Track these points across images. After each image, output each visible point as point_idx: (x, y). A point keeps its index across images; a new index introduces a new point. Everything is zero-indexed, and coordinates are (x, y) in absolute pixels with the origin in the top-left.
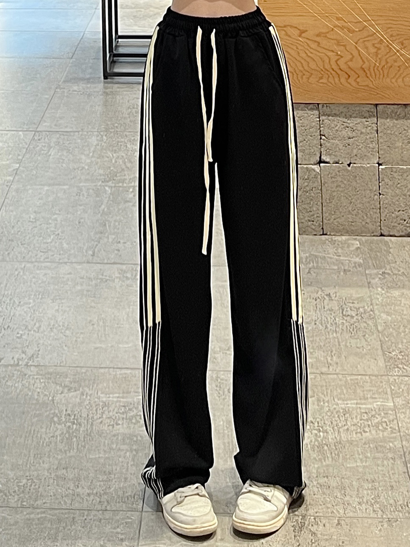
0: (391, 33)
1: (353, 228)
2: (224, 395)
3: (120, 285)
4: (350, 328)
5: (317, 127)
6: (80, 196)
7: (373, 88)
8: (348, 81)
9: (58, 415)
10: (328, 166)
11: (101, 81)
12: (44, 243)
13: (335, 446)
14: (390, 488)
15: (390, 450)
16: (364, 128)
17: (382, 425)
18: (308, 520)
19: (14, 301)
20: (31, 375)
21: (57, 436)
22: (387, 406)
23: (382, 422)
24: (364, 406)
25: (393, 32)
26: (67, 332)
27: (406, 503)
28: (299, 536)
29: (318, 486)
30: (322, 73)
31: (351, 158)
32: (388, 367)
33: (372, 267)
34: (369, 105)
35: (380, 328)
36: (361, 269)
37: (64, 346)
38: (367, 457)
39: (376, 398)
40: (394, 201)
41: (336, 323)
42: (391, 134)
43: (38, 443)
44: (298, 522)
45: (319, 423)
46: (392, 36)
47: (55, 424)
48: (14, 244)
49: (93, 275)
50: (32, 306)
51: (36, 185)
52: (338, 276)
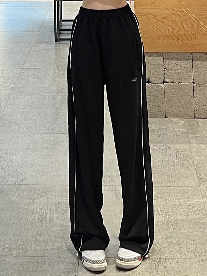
0: (199, 17)
1: (181, 115)
2: (119, 197)
4: (180, 163)
5: (162, 64)
6: (44, 100)
7: (190, 45)
8: (178, 41)
9: (36, 209)
10: (168, 84)
11: (54, 43)
12: (27, 124)
13: (175, 222)
14: (202, 244)
15: (202, 223)
16: (186, 65)
17: (198, 211)
18: (162, 260)
19: (13, 153)
20: (21, 189)
21: (35, 219)
22: (200, 202)
23: (198, 210)
24: (189, 202)
25: (200, 16)
26: (40, 168)
28: (158, 269)
29: (167, 243)
30: (165, 37)
31: (179, 80)
32: (200, 183)
33: (190, 134)
34: (188, 53)
35: (195, 164)
36: (185, 134)
37: (38, 175)
38: (190, 227)
40: (201, 101)
41: (173, 161)
42: (199, 68)
43: (26, 223)
44: (157, 262)
45: (166, 211)
46: (199, 18)
47: (34, 214)
48: (12, 124)
49: (52, 139)
50: (22, 155)
51: (23, 95)
52: (174, 138)
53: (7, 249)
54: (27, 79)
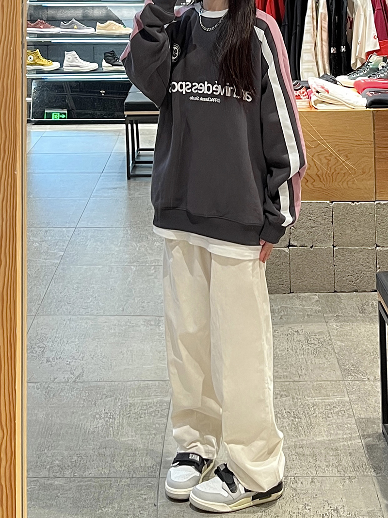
1: (314, 288)
3: (144, 328)
4: (314, 351)
6: (111, 272)
7: (325, 190)
9: (99, 413)
10: (296, 249)
12: (85, 303)
13: (307, 427)
14: (349, 454)
16: (323, 220)
17: (341, 412)
19: (64, 341)
20: (77, 389)
21: (99, 427)
22: (344, 400)
23: (341, 410)
24: (328, 401)
26: (104, 360)
27: (361, 465)
29: (296, 455)
31: (313, 242)
32: (344, 375)
33: (329, 312)
35: (336, 351)
36: (320, 314)
38: (331, 434)
39: (335, 395)
40: (344, 269)
41: (303, 349)
42: (343, 224)
43: (85, 432)
45: (295, 412)
47: (97, 420)
48: (62, 303)
49: (123, 323)
50: (77, 344)
51: (77, 265)
52: (303, 319)
53: (57, 468)
54: (84, 243)
